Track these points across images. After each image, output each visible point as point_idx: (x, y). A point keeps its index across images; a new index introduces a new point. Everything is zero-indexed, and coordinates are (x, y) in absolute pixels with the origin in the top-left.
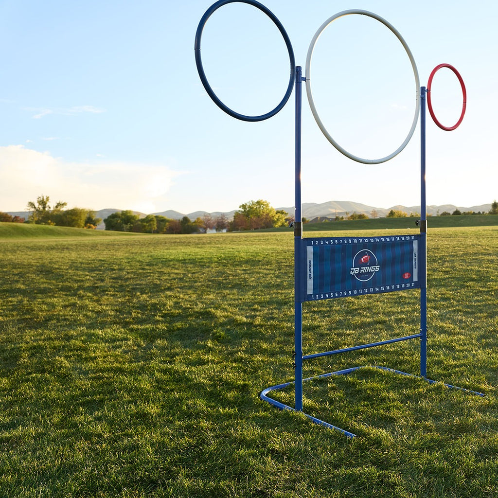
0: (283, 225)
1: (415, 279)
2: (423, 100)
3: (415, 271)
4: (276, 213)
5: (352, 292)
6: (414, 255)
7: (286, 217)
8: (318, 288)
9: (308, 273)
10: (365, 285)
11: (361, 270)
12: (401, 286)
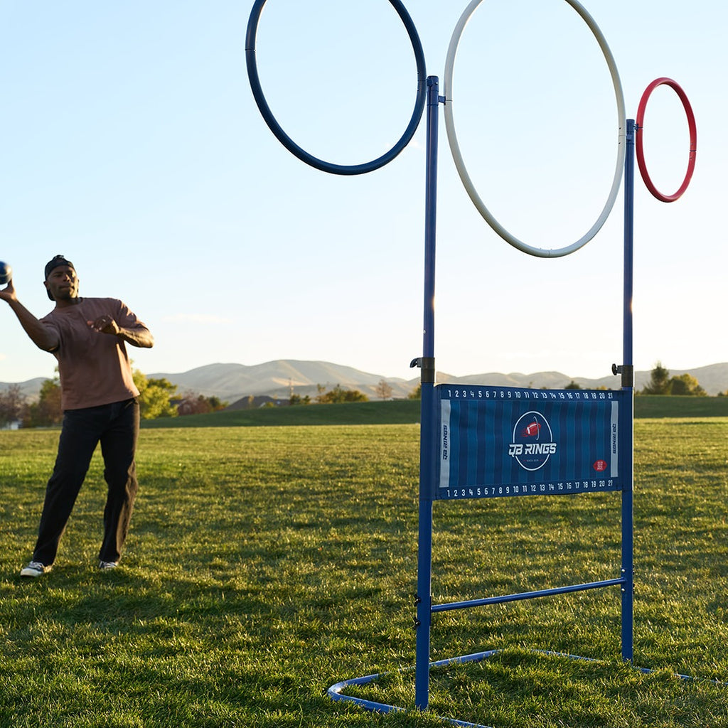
0: (164, 414)
1: (614, 473)
2: (629, 143)
3: (614, 458)
4: (149, 386)
5: (512, 490)
6: (612, 428)
7: (171, 396)
8: (459, 478)
9: (443, 449)
10: (531, 478)
11: (527, 450)
12: (590, 484)
